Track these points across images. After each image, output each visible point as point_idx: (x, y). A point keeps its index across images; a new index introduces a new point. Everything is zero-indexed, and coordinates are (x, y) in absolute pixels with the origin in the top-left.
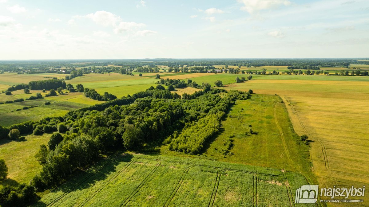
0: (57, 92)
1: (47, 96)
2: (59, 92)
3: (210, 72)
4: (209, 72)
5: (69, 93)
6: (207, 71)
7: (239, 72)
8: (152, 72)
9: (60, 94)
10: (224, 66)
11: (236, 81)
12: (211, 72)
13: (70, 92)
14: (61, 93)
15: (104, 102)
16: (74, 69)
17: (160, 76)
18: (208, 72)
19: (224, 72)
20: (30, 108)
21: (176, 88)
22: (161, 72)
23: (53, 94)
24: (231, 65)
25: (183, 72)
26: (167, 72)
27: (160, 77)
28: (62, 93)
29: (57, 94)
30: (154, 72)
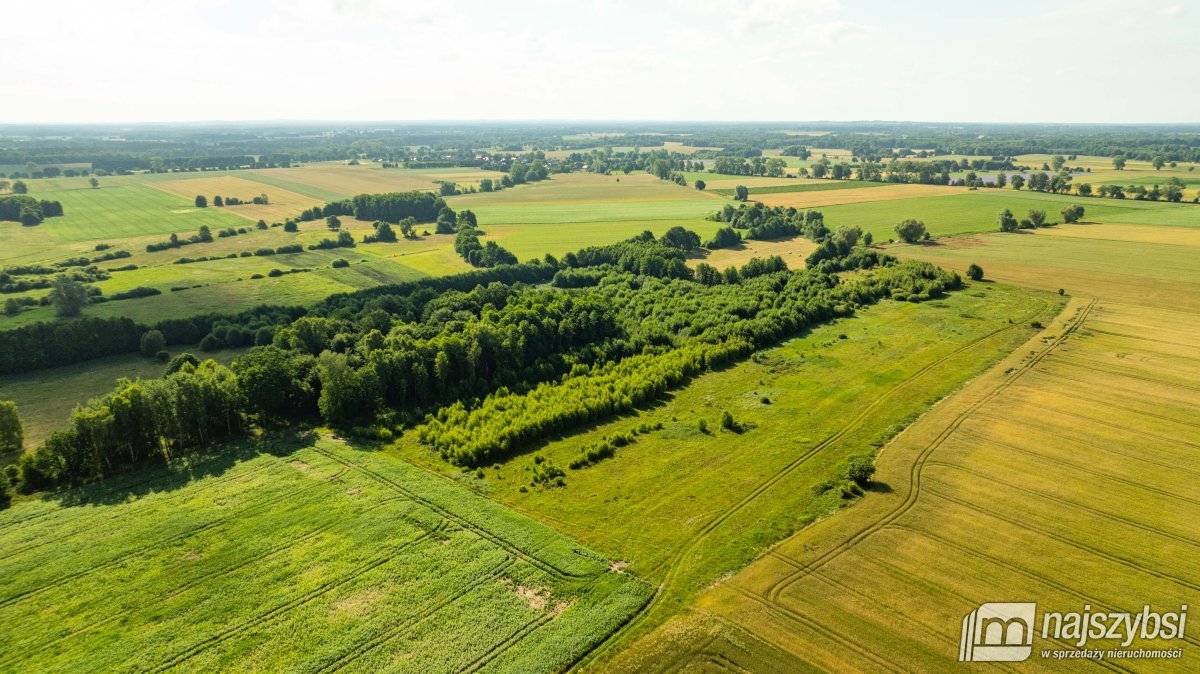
0: (396, 229)
1: (368, 240)
2: (404, 231)
3: (956, 185)
4: (956, 181)
5: (435, 237)
6: (949, 179)
7: (1069, 188)
8: (762, 176)
9: (407, 237)
10: (1049, 159)
11: (1000, 226)
12: (961, 183)
13: (437, 233)
14: (409, 233)
15: (484, 270)
16: (541, 156)
17: (747, 194)
18: (950, 183)
19: (1009, 185)
20: (288, 273)
21: (751, 238)
22: (789, 176)
23: (386, 236)
24: (1102, 155)
25: (861, 179)
26: (809, 177)
27: (750, 197)
28: (413, 233)
29: (397, 237)
30: (766, 174)
